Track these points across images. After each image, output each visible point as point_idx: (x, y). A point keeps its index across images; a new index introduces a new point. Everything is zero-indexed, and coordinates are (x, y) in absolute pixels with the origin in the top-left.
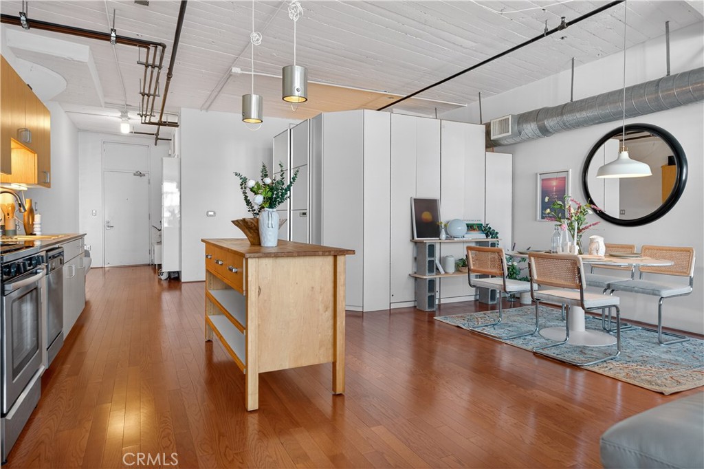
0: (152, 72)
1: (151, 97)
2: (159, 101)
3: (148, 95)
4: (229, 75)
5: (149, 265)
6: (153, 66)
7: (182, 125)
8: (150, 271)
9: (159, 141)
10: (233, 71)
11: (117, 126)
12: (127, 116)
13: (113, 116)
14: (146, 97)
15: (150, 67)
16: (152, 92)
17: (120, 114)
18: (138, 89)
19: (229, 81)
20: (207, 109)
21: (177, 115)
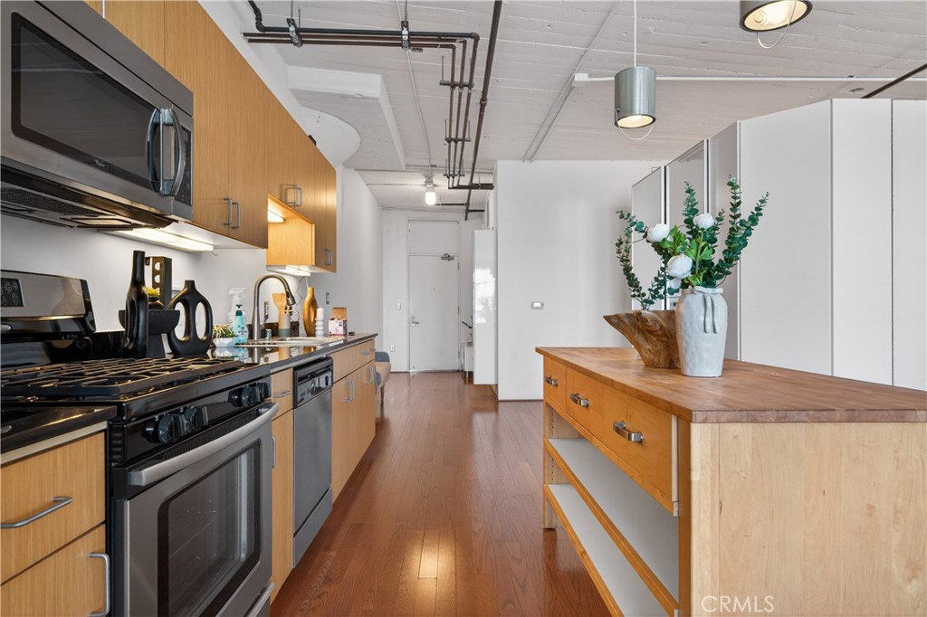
0: (460, 95)
1: (460, 143)
2: (469, 147)
3: (456, 141)
4: (570, 87)
5: (458, 371)
6: (461, 85)
7: (499, 186)
8: (458, 380)
9: (469, 214)
10: (576, 79)
11: (421, 197)
12: (432, 182)
13: (415, 183)
14: (453, 143)
15: (457, 88)
16: (460, 136)
17: (423, 180)
18: (443, 135)
19: (567, 101)
20: (531, 159)
21: (491, 172)
